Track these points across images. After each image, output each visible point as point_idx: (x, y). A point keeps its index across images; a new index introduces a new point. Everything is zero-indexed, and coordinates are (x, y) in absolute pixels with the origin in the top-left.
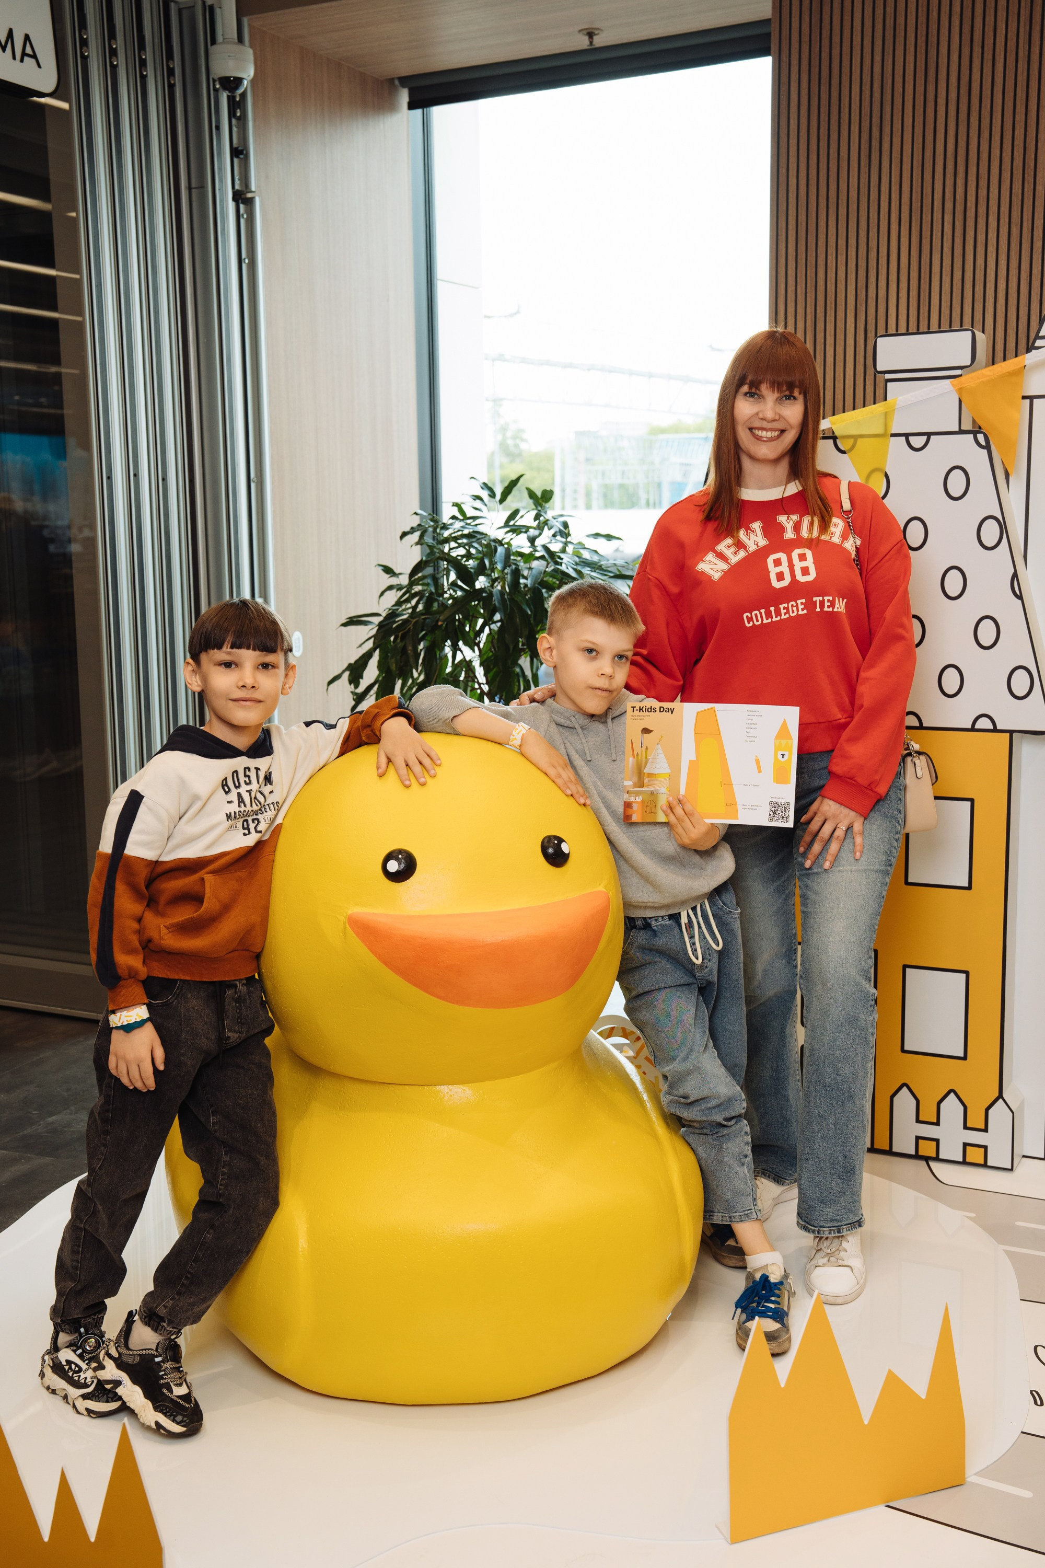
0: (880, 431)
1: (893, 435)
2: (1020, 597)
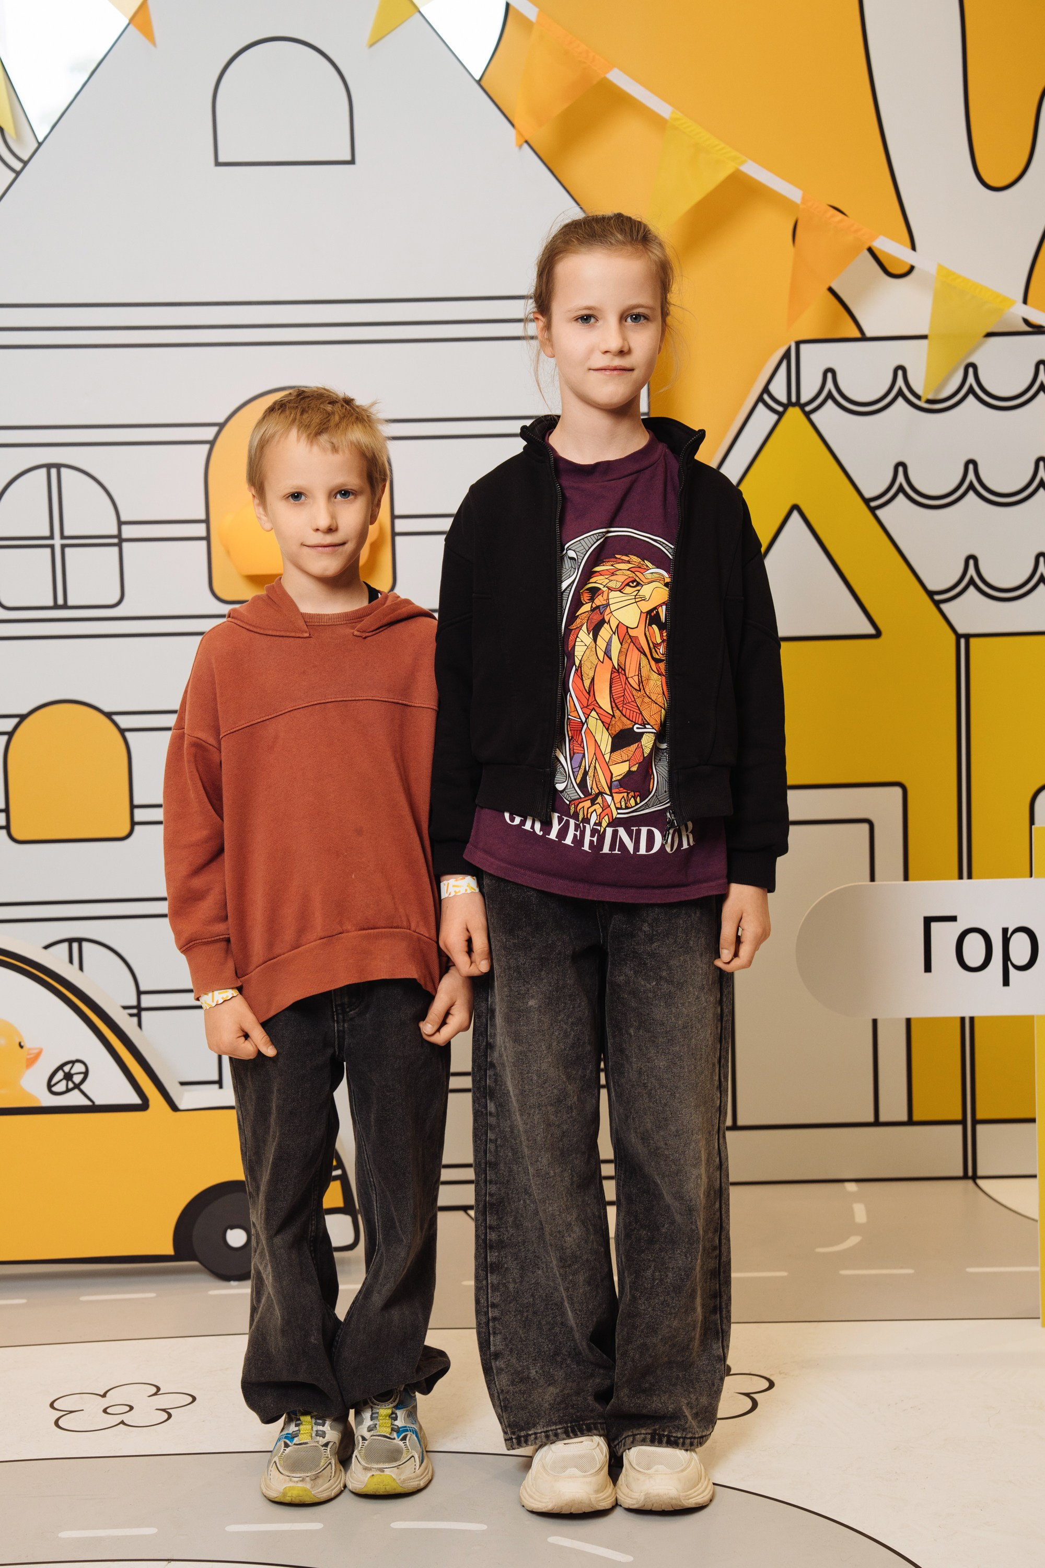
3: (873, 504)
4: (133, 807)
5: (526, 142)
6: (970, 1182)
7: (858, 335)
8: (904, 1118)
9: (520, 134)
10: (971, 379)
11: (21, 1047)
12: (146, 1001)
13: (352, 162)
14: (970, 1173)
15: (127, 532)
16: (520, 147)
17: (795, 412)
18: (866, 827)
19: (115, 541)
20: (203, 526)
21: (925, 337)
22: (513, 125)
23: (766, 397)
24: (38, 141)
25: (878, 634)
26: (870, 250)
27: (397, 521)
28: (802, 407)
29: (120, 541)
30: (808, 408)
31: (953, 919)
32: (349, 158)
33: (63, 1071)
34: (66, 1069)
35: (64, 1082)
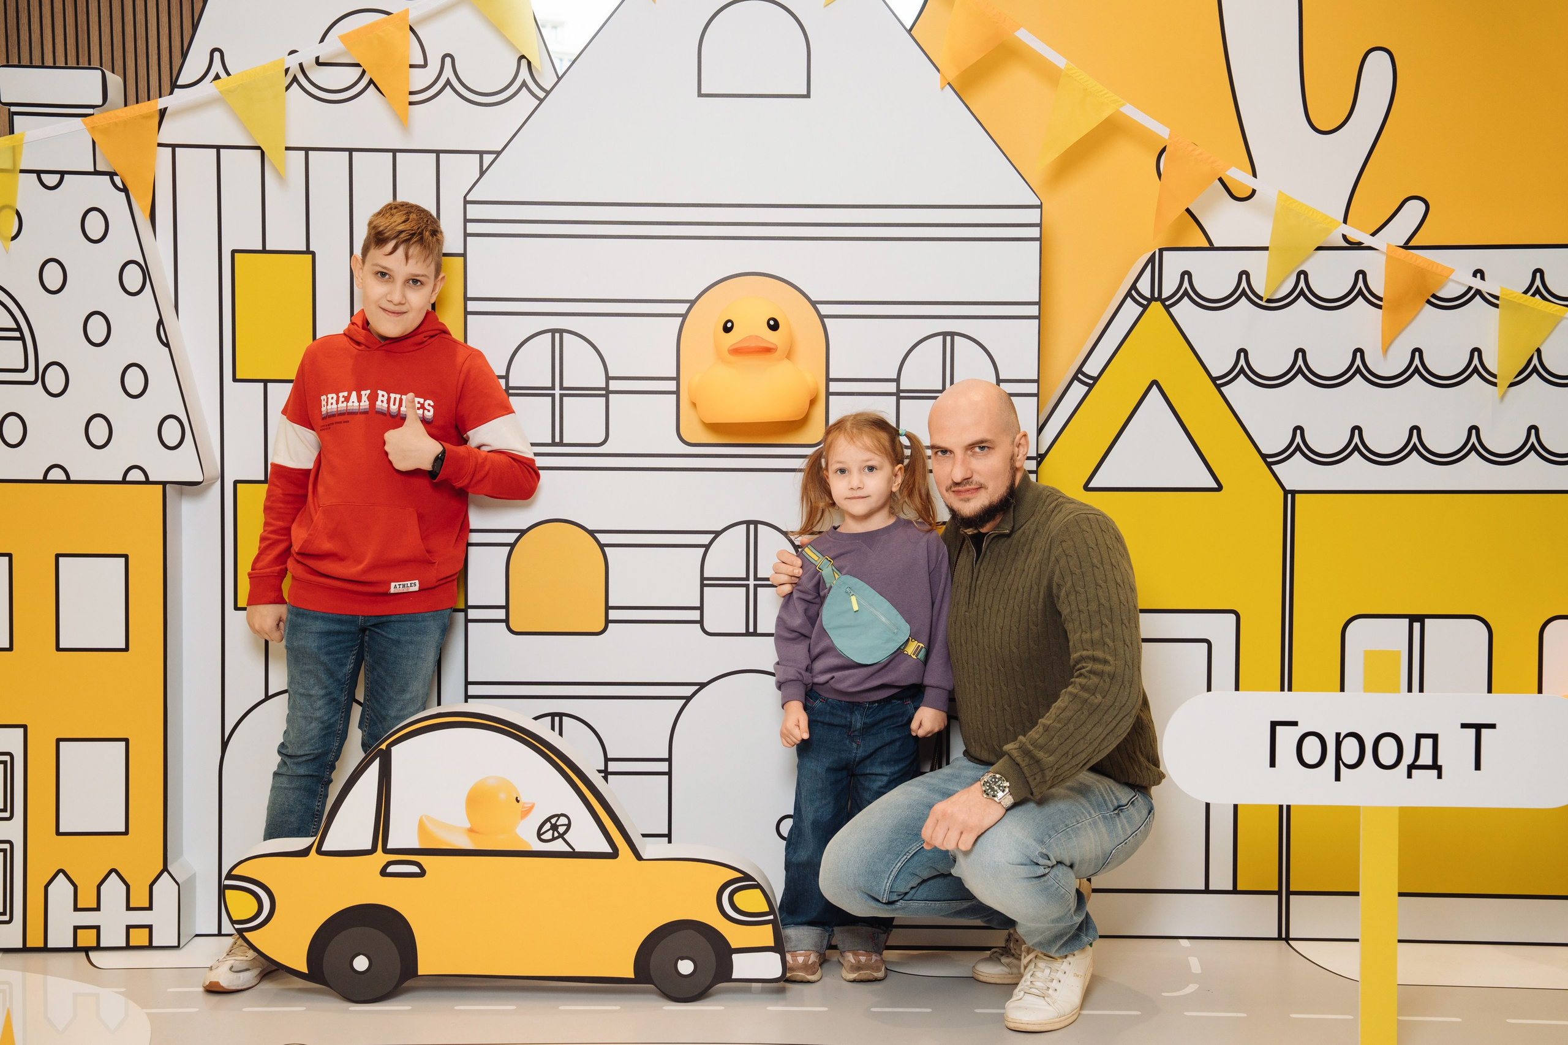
0: (8, 165)
1: (22, 171)
2: (167, 345)
3: (1218, 382)
4: (608, 608)
5: (949, 84)
6: (1284, 941)
7: (1207, 245)
8: (1231, 888)
9: (943, 76)
10: (1302, 284)
11: (518, 801)
12: (613, 767)
13: (808, 96)
14: (1284, 936)
15: (614, 385)
16: (943, 88)
17: (1156, 306)
18: (1205, 645)
19: (604, 392)
20: (675, 382)
21: (1266, 249)
22: (938, 70)
23: (1133, 292)
24: (557, 75)
25: (1220, 488)
26: (1221, 180)
27: (831, 383)
28: (1163, 301)
29: (606, 393)
30: (1167, 303)
31: (1295, 724)
32: (806, 93)
33: (551, 823)
34: (553, 821)
35: (551, 832)
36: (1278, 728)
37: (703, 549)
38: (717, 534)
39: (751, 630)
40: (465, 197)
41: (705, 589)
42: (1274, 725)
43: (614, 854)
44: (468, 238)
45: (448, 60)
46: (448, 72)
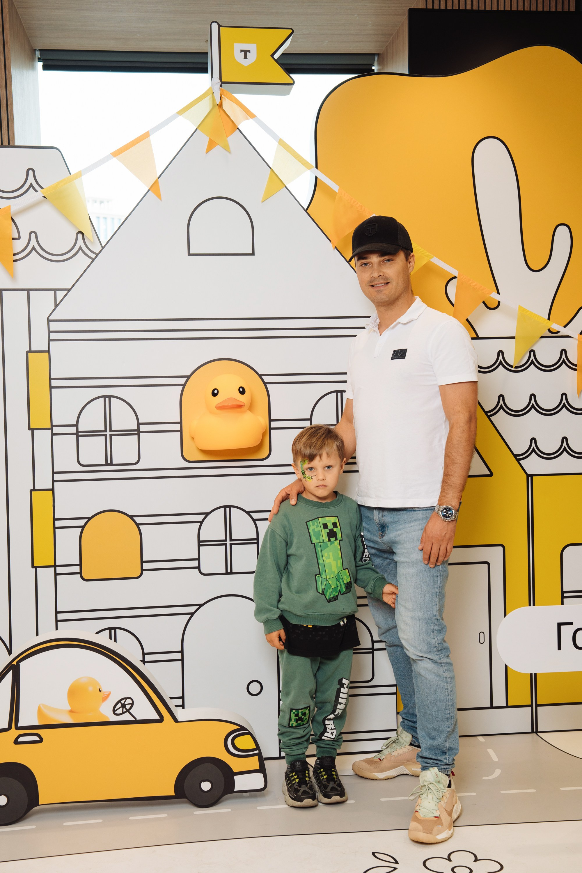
3: (489, 414)
4: (142, 562)
6: (536, 734)
7: (477, 336)
8: (504, 704)
9: (333, 244)
10: (532, 357)
11: (100, 691)
12: (148, 658)
13: (253, 254)
14: (535, 731)
15: (142, 428)
16: (333, 250)
18: (486, 565)
19: (137, 432)
20: (179, 425)
21: (514, 338)
22: (330, 241)
24: (102, 245)
25: (491, 475)
27: (272, 422)
29: (138, 432)
31: (571, 624)
33: (121, 703)
34: (123, 702)
35: (121, 709)
36: (562, 626)
37: (199, 524)
38: (207, 514)
39: (229, 571)
40: (48, 318)
41: (201, 547)
42: (560, 625)
43: (161, 720)
44: (51, 342)
45: (33, 235)
46: (33, 242)
